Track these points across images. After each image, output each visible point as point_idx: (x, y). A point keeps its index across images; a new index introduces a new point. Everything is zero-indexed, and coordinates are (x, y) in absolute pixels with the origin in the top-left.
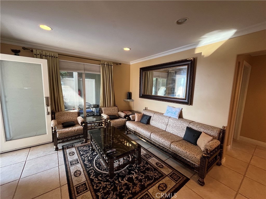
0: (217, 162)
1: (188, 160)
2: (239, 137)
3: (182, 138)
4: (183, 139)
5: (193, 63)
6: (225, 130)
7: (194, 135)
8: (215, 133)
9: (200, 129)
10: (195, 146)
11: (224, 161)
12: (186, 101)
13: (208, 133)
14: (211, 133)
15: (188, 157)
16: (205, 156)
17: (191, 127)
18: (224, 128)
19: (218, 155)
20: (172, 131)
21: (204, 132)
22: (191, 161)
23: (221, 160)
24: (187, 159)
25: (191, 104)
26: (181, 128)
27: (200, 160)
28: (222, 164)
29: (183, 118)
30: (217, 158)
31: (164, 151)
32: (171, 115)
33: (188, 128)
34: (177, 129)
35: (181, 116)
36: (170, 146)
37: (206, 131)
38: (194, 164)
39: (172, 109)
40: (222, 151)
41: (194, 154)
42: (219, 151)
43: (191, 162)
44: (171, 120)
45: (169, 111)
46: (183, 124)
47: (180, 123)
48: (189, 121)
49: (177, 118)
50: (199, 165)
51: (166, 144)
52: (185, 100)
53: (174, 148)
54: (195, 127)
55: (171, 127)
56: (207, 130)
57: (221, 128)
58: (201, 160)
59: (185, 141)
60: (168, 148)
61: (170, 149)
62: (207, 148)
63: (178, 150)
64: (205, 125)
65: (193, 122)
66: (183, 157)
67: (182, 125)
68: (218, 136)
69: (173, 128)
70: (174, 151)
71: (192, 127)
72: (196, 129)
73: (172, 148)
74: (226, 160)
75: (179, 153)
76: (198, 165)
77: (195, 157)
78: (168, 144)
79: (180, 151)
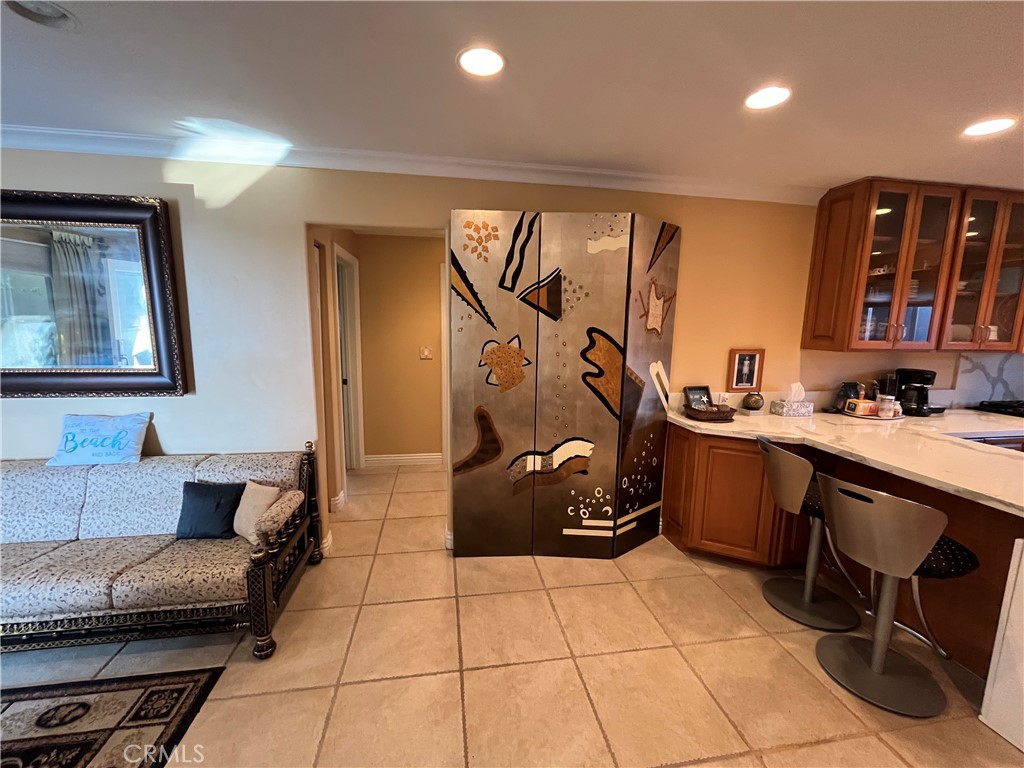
0: (307, 556)
1: (205, 606)
2: (365, 461)
3: (170, 537)
4: (178, 539)
5: (162, 220)
6: (314, 453)
7: (218, 506)
8: (287, 472)
9: (236, 474)
10: (226, 542)
11: (328, 542)
12: (165, 379)
13: (269, 480)
14: (274, 474)
15: (200, 598)
16: (258, 558)
17: (201, 478)
18: (311, 446)
19: (306, 536)
20: (116, 528)
21: (254, 481)
22: (216, 601)
23: (318, 544)
24: (198, 606)
25: (190, 387)
26: (158, 497)
27: (246, 580)
28: (326, 554)
29: (164, 455)
30: (306, 545)
31: (79, 636)
32: (99, 455)
33: (189, 487)
34: (143, 510)
35: (150, 448)
36: (109, 595)
37: (259, 476)
38: (229, 606)
39: (95, 428)
40: (318, 516)
41: (220, 573)
42: (308, 522)
43: (218, 605)
44: (103, 479)
45: (79, 439)
46: (165, 476)
47: (149, 479)
48: (193, 458)
49: (135, 459)
50: (244, 599)
51: (83, 601)
52: (160, 374)
53: (131, 595)
54: (221, 474)
55: (106, 511)
56: (263, 469)
57: (304, 449)
58: (247, 578)
59: (185, 541)
60: (99, 609)
61: (112, 607)
62: (264, 528)
63: (151, 593)
64: (254, 457)
65: (211, 455)
66: (180, 607)
67: (165, 484)
68: (297, 477)
69: (116, 509)
70: (137, 606)
71: (206, 479)
72: (225, 481)
73: (123, 598)
74: (333, 539)
75: (160, 602)
76: (242, 602)
77: (225, 580)
78: (96, 591)
79: (163, 591)
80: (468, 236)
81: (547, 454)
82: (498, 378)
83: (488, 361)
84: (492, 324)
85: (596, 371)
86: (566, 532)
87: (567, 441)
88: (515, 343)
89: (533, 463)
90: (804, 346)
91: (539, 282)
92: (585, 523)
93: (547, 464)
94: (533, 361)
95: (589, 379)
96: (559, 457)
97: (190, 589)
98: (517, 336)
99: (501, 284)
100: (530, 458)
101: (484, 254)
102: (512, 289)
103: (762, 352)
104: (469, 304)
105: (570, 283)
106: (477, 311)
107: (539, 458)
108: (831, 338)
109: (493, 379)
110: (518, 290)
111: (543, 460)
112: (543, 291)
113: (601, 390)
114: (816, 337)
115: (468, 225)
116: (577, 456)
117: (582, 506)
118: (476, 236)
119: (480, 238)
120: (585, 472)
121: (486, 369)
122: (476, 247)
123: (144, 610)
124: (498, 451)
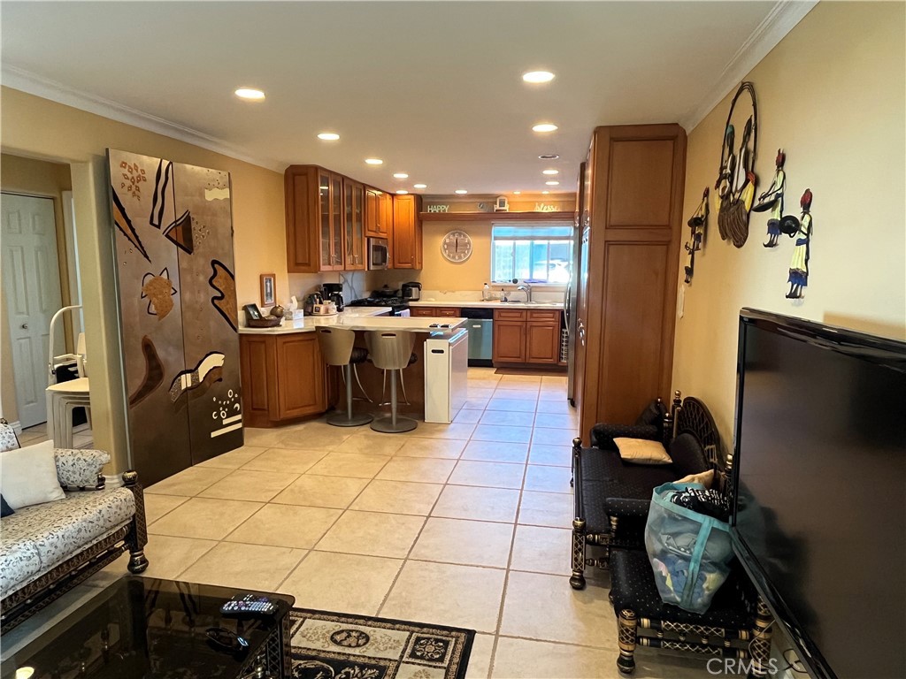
24: (101, 538)
38: (121, 529)
61: (38, 569)
79: (83, 529)
80: (124, 175)
81: (193, 371)
82: (156, 308)
83: (148, 293)
84: (147, 257)
85: (219, 295)
86: (214, 434)
87: (207, 355)
88: (165, 275)
89: (186, 381)
90: (288, 272)
91: (176, 222)
92: (225, 422)
93: (195, 379)
94: (178, 290)
95: (216, 301)
96: (203, 371)
97: (102, 519)
98: (166, 269)
99: (151, 223)
100: (183, 376)
101: (137, 192)
102: (159, 227)
103: (274, 276)
104: (129, 239)
105: (197, 223)
106: (136, 246)
107: (189, 375)
108: (309, 265)
109: (153, 309)
110: (163, 227)
111: (192, 377)
112: (180, 228)
113: (224, 310)
114: (297, 264)
115: (124, 164)
116: (215, 367)
117: (221, 409)
118: (129, 175)
119: (133, 178)
120: (220, 380)
121: (146, 300)
122: (131, 187)
123: (60, 563)
124: (161, 376)
